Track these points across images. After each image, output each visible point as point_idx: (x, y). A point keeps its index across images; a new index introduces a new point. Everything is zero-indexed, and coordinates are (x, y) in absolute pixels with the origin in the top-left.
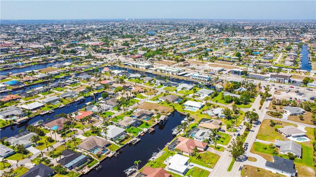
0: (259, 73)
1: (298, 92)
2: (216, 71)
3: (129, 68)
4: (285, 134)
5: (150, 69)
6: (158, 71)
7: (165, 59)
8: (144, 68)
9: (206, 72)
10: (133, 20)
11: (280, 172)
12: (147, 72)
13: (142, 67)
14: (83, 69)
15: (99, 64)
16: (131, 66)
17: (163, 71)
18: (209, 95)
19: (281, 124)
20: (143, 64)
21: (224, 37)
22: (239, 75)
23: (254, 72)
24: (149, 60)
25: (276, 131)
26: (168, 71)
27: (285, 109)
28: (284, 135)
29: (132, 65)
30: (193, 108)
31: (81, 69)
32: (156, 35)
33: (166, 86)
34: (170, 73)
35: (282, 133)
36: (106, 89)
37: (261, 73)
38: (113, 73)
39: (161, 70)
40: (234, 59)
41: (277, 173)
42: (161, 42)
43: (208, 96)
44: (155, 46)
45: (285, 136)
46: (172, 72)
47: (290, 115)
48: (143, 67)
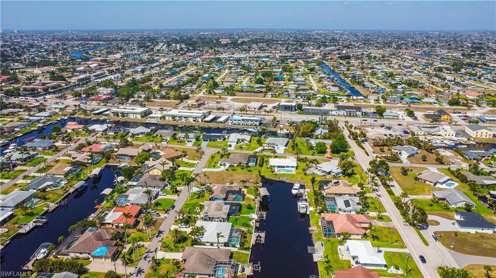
0: (313, 106)
1: (383, 126)
2: (255, 109)
3: (109, 120)
4: (431, 182)
5: (150, 118)
6: (167, 118)
7: (157, 99)
8: (139, 117)
9: (242, 112)
10: (14, 33)
11: (480, 231)
12: (147, 121)
13: (135, 115)
14: (16, 129)
15: (43, 118)
16: (112, 115)
17: (178, 118)
18: (286, 146)
19: (411, 170)
20: (132, 109)
21: (207, 56)
22: (292, 111)
23: (307, 105)
24: (130, 102)
25: (416, 180)
26: (185, 117)
27: (395, 149)
28: (429, 183)
29: (113, 113)
30: (286, 168)
31: (13, 131)
32: (93, 59)
33: (207, 141)
34: (191, 120)
35: (426, 182)
36: (109, 161)
37: (316, 106)
38: (94, 131)
39: (174, 117)
40: (259, 88)
41: (477, 232)
42: (116, 70)
43: (285, 148)
44: (115, 78)
45: (432, 184)
46: (193, 118)
47: (408, 157)
48: (137, 115)
